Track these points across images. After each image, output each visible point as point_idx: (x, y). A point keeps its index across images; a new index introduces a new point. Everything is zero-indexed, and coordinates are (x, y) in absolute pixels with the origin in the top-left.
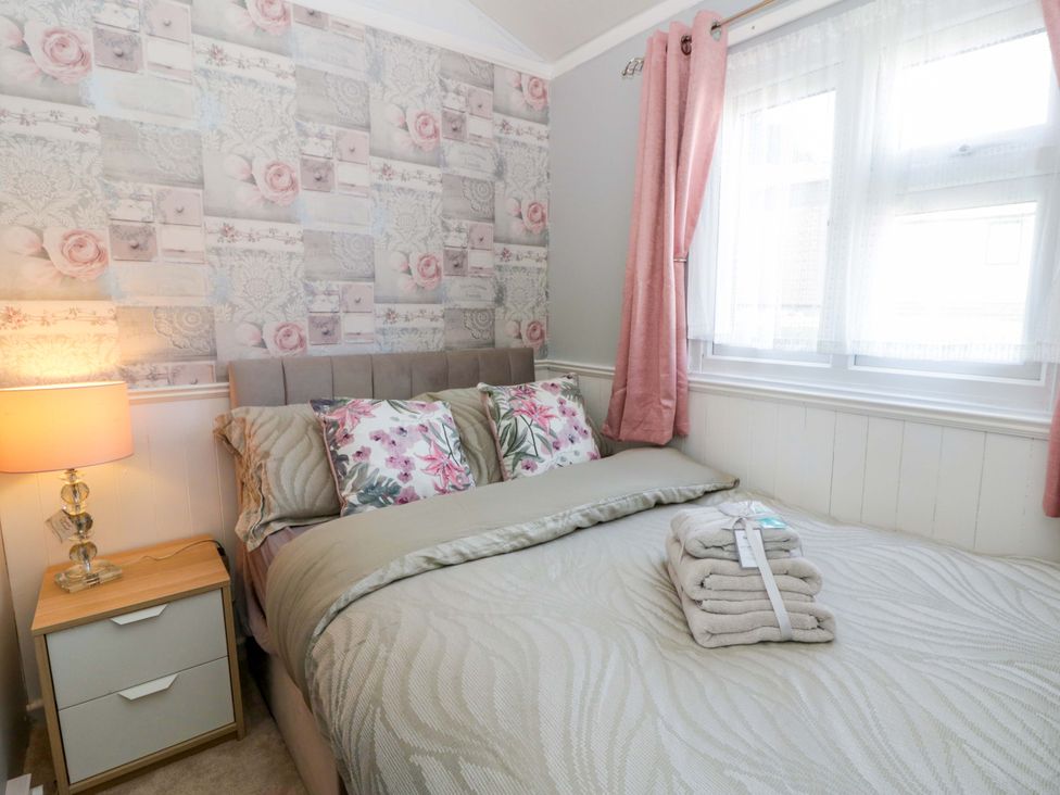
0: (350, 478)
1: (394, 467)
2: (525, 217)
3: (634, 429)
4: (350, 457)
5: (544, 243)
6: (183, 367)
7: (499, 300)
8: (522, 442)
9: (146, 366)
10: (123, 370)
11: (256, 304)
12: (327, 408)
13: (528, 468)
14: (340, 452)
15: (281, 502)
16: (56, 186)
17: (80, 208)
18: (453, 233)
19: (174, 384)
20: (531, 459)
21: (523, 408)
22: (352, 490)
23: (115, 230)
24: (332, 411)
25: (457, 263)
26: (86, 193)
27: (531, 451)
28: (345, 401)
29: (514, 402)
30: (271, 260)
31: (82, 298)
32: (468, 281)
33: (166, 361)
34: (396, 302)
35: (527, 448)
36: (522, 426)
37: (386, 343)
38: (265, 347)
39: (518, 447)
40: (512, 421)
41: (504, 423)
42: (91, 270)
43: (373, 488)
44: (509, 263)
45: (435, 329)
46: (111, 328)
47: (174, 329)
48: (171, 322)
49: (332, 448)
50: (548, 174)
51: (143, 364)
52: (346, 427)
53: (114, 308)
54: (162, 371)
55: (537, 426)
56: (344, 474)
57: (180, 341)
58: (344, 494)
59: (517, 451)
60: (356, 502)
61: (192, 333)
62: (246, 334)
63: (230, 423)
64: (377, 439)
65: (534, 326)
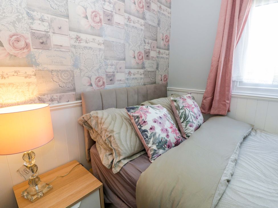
0: (150, 139)
1: (164, 133)
2: (164, 40)
3: (215, 110)
4: (149, 131)
5: (168, 49)
6: (63, 95)
7: (157, 68)
8: (188, 117)
9: (49, 96)
10: (40, 98)
11: (89, 69)
12: (132, 111)
13: (191, 126)
14: (143, 128)
15: (124, 151)
16: (5, 11)
17: (17, 23)
18: (147, 44)
19: (60, 102)
20: (191, 123)
21: (187, 106)
22: (153, 144)
23: (33, 34)
24: (135, 112)
25: (147, 55)
26: (19, 15)
27: (191, 120)
28: (138, 107)
29: (183, 103)
30: (93, 52)
31: (20, 66)
32: (150, 61)
33: (57, 93)
34: (131, 68)
35: (190, 119)
36: (187, 112)
37: (128, 83)
38: (92, 86)
39: (187, 119)
40: (184, 110)
41: (181, 111)
42: (23, 53)
43: (160, 142)
44: (160, 56)
45: (141, 78)
46: (34, 79)
47: (59, 79)
48: (58, 76)
49: (139, 127)
50: (170, 26)
51: (47, 95)
52: (143, 118)
53: (34, 70)
54: (55, 97)
55: (191, 112)
56: (147, 137)
57: (62, 84)
58: (149, 145)
59: (187, 120)
60: (156, 149)
61: (66, 81)
62: (85, 81)
63: (90, 118)
64: (155, 122)
65: (165, 76)
